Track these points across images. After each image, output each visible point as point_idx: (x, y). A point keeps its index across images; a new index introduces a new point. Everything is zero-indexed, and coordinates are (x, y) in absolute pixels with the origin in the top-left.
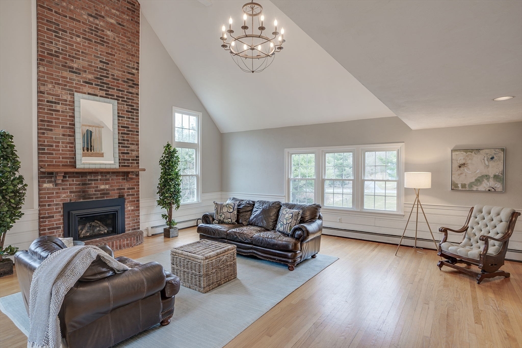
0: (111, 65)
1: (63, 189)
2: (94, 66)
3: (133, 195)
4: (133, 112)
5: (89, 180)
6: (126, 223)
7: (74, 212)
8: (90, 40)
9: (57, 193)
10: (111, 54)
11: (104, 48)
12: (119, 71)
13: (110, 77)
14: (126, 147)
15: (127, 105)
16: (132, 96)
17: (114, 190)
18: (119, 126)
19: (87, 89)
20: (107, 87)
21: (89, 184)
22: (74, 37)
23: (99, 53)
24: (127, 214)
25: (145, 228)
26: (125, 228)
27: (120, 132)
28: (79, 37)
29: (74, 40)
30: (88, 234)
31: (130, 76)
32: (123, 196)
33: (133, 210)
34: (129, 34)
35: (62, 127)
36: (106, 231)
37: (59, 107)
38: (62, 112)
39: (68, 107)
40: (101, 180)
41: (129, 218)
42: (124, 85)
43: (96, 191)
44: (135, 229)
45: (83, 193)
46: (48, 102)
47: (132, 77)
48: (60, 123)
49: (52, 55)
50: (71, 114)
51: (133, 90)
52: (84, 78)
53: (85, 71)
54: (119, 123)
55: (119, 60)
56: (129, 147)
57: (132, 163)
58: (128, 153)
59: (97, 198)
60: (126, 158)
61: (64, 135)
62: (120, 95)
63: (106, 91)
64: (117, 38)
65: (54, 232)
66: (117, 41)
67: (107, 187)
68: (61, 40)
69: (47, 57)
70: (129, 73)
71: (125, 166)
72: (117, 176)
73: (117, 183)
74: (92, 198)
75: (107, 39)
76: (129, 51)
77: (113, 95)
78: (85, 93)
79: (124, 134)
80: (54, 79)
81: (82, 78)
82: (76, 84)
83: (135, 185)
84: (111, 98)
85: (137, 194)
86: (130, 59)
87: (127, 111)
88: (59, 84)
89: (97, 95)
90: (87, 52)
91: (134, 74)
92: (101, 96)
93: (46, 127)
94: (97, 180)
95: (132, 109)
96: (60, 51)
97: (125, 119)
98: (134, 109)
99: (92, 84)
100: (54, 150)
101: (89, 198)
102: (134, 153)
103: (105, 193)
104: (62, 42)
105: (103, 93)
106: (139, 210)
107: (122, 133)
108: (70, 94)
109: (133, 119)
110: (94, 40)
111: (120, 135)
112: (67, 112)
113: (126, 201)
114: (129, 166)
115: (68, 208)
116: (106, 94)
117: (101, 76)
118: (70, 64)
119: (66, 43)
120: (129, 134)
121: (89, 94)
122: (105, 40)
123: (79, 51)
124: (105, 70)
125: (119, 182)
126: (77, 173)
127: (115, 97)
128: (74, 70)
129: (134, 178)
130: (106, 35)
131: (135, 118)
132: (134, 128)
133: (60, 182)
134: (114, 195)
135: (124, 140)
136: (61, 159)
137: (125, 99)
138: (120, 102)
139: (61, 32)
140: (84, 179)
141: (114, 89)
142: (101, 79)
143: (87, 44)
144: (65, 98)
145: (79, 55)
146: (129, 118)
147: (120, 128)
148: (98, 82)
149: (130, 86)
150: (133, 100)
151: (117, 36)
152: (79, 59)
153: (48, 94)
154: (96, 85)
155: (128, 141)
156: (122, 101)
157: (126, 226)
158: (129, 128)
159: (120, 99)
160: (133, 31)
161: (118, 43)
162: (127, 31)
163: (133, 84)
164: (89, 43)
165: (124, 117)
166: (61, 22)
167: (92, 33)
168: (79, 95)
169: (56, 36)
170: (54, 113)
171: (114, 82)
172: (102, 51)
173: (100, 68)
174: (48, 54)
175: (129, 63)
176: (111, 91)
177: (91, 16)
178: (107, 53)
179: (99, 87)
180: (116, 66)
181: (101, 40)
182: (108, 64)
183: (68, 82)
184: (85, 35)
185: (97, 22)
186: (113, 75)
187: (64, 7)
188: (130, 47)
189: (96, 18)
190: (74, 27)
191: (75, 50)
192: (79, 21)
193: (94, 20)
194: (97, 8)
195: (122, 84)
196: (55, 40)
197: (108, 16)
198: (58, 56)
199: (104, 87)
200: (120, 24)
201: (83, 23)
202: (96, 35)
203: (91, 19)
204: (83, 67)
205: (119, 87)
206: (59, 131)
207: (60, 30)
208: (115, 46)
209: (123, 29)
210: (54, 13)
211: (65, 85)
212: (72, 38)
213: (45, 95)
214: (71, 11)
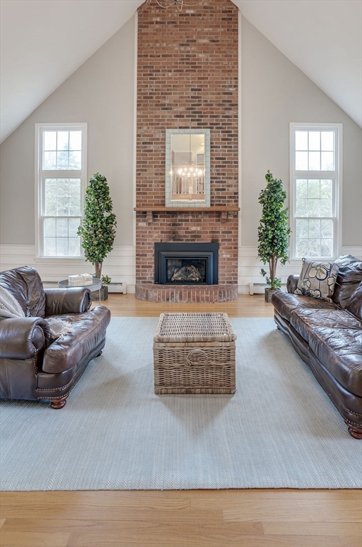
0: (204, 90)
1: (155, 229)
2: (185, 97)
3: (230, 240)
4: (231, 140)
5: (180, 220)
6: (220, 273)
7: (163, 253)
8: (181, 71)
9: (150, 232)
10: (203, 78)
11: (196, 75)
12: (213, 94)
13: (203, 103)
14: (222, 182)
15: (222, 132)
16: (228, 121)
17: (207, 232)
18: (211, 159)
19: (179, 123)
20: (199, 116)
21: (180, 225)
22: (166, 73)
23: (191, 81)
24: (222, 263)
25: (246, 283)
26: (217, 279)
27: (215, 165)
28: (170, 71)
29: (166, 76)
30: (180, 279)
31: (226, 97)
32: (217, 240)
33: (229, 259)
34: (224, 48)
35: (155, 166)
36: (198, 279)
37: (152, 147)
38: (155, 151)
39: (160, 145)
40: (191, 220)
41: (224, 267)
42: (219, 109)
43: (186, 232)
44: (231, 282)
45: (174, 235)
46: (143, 143)
47: (228, 97)
48: (153, 162)
49: (147, 98)
50: (162, 152)
51: (231, 113)
52: (176, 112)
53: (177, 105)
54: (211, 155)
55: (213, 82)
56: (225, 182)
57: (228, 201)
58: (224, 190)
59: (188, 240)
60: (221, 195)
61: (156, 174)
62: (215, 122)
63: (198, 120)
64: (210, 58)
65: (146, 271)
66: (210, 61)
67: (199, 228)
68: (154, 81)
69: (143, 101)
70: (225, 94)
71: (220, 205)
72: (210, 217)
73: (210, 224)
74: (182, 240)
75: (198, 63)
76: (224, 67)
77: (206, 124)
78: (176, 128)
79: (220, 166)
80: (148, 120)
81: (173, 112)
82: (168, 120)
83: (233, 228)
84: (204, 128)
85: (234, 240)
86: (227, 76)
87: (223, 139)
88: (152, 124)
89: (188, 128)
90: (178, 84)
91: (231, 94)
92: (192, 128)
93: (141, 168)
94: (188, 221)
95: (229, 136)
96: (154, 91)
97: (221, 149)
98: (231, 136)
99: (183, 116)
100: (148, 190)
101: (179, 240)
102: (232, 190)
103: (196, 235)
104: (156, 83)
105: (195, 124)
106: (237, 260)
107: (216, 166)
108: (162, 132)
109: (231, 147)
110: (185, 70)
111: (214, 168)
112: (159, 151)
113: (221, 247)
114: (225, 205)
115: (159, 247)
116: (198, 124)
117: (192, 105)
118: (162, 101)
119: (159, 82)
120: (225, 166)
121: (180, 128)
122: (197, 65)
123: (170, 86)
124: (197, 97)
125: (213, 224)
126: (168, 212)
127: (209, 126)
128: (166, 107)
129: (231, 220)
130: (198, 59)
131: (233, 145)
132: (232, 158)
133: (151, 221)
134: (207, 239)
135: (218, 174)
136: (153, 199)
137: (221, 126)
138: (214, 130)
139: (154, 73)
140: (174, 219)
141: (207, 116)
142: (192, 109)
143: (178, 76)
144: (157, 137)
145: (171, 90)
146: (226, 147)
147: (215, 160)
148: (189, 113)
149: (226, 109)
150: (231, 124)
151: (210, 56)
152: (170, 94)
153: (144, 136)
154: (187, 116)
155: (224, 174)
156: (217, 128)
157: (219, 277)
158: (225, 159)
159: (215, 126)
160: (230, 42)
161: (211, 63)
162: (222, 45)
163: (231, 105)
164: (180, 75)
165: (219, 147)
166: (155, 63)
167: (183, 63)
168: (170, 130)
169: (150, 78)
170: (148, 153)
171: (207, 109)
172: (193, 78)
173: (192, 97)
174: (144, 98)
175: (225, 82)
176: (203, 120)
177: (183, 45)
178: (199, 78)
179: (190, 118)
180: (210, 90)
181: (192, 67)
182: (200, 90)
183: (160, 120)
184: (177, 67)
185: (188, 48)
186: (206, 101)
187: (157, 48)
188: (226, 62)
189: (188, 45)
190: (167, 63)
191: (166, 86)
192: (171, 56)
193: (185, 48)
194: (189, 34)
195: (216, 109)
196: (150, 82)
197: (200, 38)
198: (152, 98)
199: (195, 117)
200: (213, 41)
201: (175, 56)
202: (187, 63)
203: (182, 48)
204: (175, 101)
205: (213, 113)
206: (152, 170)
207: (154, 71)
208: (208, 67)
209: (217, 45)
210: (149, 58)
211: (158, 124)
212: (164, 75)
213: (142, 137)
214: (163, 48)
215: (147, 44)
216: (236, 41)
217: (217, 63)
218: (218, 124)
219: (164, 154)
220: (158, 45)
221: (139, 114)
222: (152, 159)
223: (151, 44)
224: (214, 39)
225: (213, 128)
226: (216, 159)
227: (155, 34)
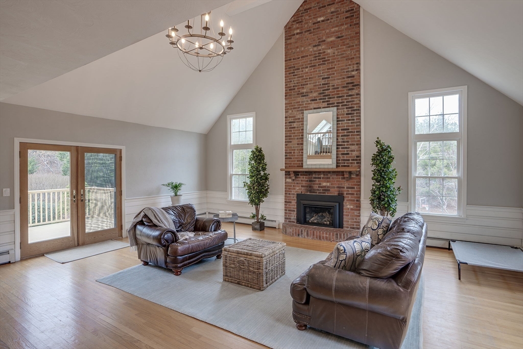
0: (332, 77)
1: (297, 183)
2: (318, 85)
3: (353, 194)
4: (353, 114)
5: (314, 178)
6: (345, 220)
7: (302, 202)
8: (315, 66)
9: (294, 186)
10: (331, 68)
11: (325, 67)
12: (339, 79)
13: (331, 88)
14: (346, 148)
15: (347, 108)
16: (351, 98)
17: (334, 187)
18: (337, 130)
19: (313, 105)
20: (328, 98)
21: (314, 181)
22: (304, 70)
23: (322, 72)
24: (346, 212)
28: (307, 67)
29: (304, 72)
30: (315, 221)
31: (350, 80)
32: (343, 194)
33: (352, 209)
34: (348, 40)
35: (297, 139)
36: (328, 223)
37: (295, 125)
38: (297, 127)
39: (300, 123)
40: (323, 178)
41: (348, 215)
43: (319, 187)
44: (353, 228)
45: (310, 188)
46: (289, 123)
47: (351, 80)
48: (296, 136)
49: (291, 90)
51: (354, 92)
52: (312, 97)
53: (312, 92)
54: (337, 127)
55: (338, 70)
56: (349, 148)
57: (352, 163)
58: (348, 154)
59: (320, 193)
60: (345, 158)
61: (298, 144)
62: (340, 101)
63: (327, 101)
64: (336, 52)
65: (291, 213)
66: (336, 54)
67: (328, 184)
68: (296, 77)
69: (289, 93)
70: (348, 77)
71: (345, 166)
72: (337, 175)
73: (337, 181)
74: (316, 193)
75: (327, 57)
76: (348, 56)
77: (333, 104)
78: (311, 109)
79: (344, 136)
80: (292, 106)
81: (309, 98)
82: (306, 104)
83: (356, 185)
84: (332, 107)
85: (357, 194)
86: (350, 63)
87: (347, 114)
88: (295, 108)
89: (320, 108)
90: (313, 76)
91: (353, 76)
92: (323, 108)
93: (288, 140)
94: (320, 178)
95: (352, 111)
96: (296, 84)
97: (345, 122)
98: (355, 110)
99: (316, 100)
100: (292, 155)
101: (314, 192)
102: (355, 154)
103: (326, 189)
104: (297, 78)
105: (325, 104)
106: (360, 210)
107: (342, 136)
108: (302, 113)
109: (354, 120)
110: (317, 64)
111: (340, 137)
112: (300, 127)
113: (346, 199)
114: (349, 166)
115: (300, 197)
116: (328, 104)
117: (323, 90)
118: (302, 91)
119: (299, 77)
120: (349, 135)
121: (314, 109)
122: (326, 59)
123: (307, 79)
124: (327, 84)
125: (339, 181)
126: (306, 172)
127: (336, 104)
128: (304, 94)
129: (354, 178)
130: (327, 54)
131: (355, 118)
132: (355, 129)
133: (294, 178)
134: (334, 192)
135: (344, 142)
136: (296, 162)
137: (345, 103)
140: (310, 176)
141: (334, 98)
142: (323, 93)
143: (312, 70)
144: (299, 117)
145: (307, 81)
146: (349, 120)
147: (340, 131)
148: (321, 96)
149: (349, 90)
150: (354, 101)
151: (337, 50)
152: (307, 84)
153: (290, 117)
154: (319, 99)
155: (348, 142)
156: (342, 106)
157: (344, 223)
158: (349, 129)
159: (340, 105)
160: (352, 35)
161: (337, 55)
162: (346, 39)
163: (353, 86)
164: (314, 69)
165: (344, 121)
166: (296, 64)
167: (316, 60)
168: (307, 111)
169: (293, 75)
170: (292, 129)
171: (334, 92)
172: (324, 70)
173: (323, 84)
174: (290, 90)
175: (348, 68)
176: (332, 101)
177: (315, 46)
178: (328, 69)
179: (322, 101)
180: (336, 76)
181: (323, 61)
182: (329, 78)
183: (300, 105)
184: (311, 63)
185: (320, 48)
186: (334, 86)
187: (298, 52)
188: (349, 52)
189: (319, 45)
190: (304, 62)
191: (304, 79)
192: (307, 56)
193: (317, 48)
194: (320, 36)
195: (342, 91)
196: (293, 78)
197: (329, 37)
198: (294, 89)
199: (325, 100)
200: (339, 37)
201: (310, 55)
202: (319, 59)
203: (315, 49)
204: (310, 89)
205: (339, 94)
206: (295, 142)
207: (296, 70)
208: (335, 59)
209: (341, 40)
210: (292, 61)
211: (299, 108)
212: (302, 71)
213: (288, 119)
214: (302, 52)
215: (291, 51)
216: (358, 33)
217: (342, 54)
218: (343, 102)
219: (303, 129)
220: (298, 50)
221: (286, 102)
222: (295, 133)
223: (294, 51)
224: (339, 36)
225: (339, 106)
226: (342, 130)
227: (296, 42)
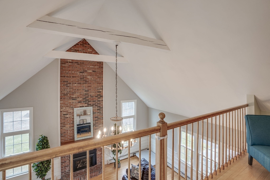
0: (90, 91)
2: (82, 94)
4: (100, 109)
6: (97, 160)
10: (90, 86)
11: (86, 85)
12: (94, 92)
13: (89, 96)
15: (97, 107)
16: (99, 102)
18: (93, 118)
19: (79, 105)
20: (88, 102)
22: (74, 84)
23: (84, 87)
24: (98, 156)
25: (107, 160)
26: (96, 162)
27: (94, 120)
28: (76, 83)
29: (74, 85)
30: (81, 167)
31: (99, 93)
32: (96, 149)
33: (100, 154)
34: (98, 74)
35: (69, 124)
37: (68, 116)
38: (69, 117)
39: (71, 115)
41: (98, 158)
42: (96, 98)
46: (64, 115)
47: (99, 94)
48: (68, 122)
49: (65, 95)
50: (73, 118)
51: (100, 99)
52: (78, 100)
53: (79, 97)
54: (93, 116)
55: (93, 88)
56: (98, 126)
61: (70, 127)
62: (94, 103)
63: (87, 103)
64: (92, 78)
65: (66, 168)
68: (68, 88)
69: (63, 97)
70: (98, 92)
75: (88, 80)
76: (98, 82)
77: (91, 104)
78: (78, 107)
79: (96, 120)
80: (66, 105)
81: (77, 101)
82: (75, 104)
84: (90, 106)
86: (99, 85)
87: (97, 110)
88: (68, 106)
89: (83, 107)
90: (79, 89)
91: (100, 92)
92: (85, 106)
93: (63, 125)
95: (100, 108)
96: (68, 92)
97: (97, 113)
98: (101, 108)
99: (81, 102)
100: (66, 134)
104: (69, 88)
105: (86, 105)
107: (95, 120)
108: (72, 109)
109: (100, 112)
110: (82, 83)
111: (94, 121)
112: (71, 117)
116: (88, 105)
117: (85, 97)
118: (72, 96)
119: (71, 88)
120: (98, 120)
121: (80, 107)
122: (87, 81)
123: (76, 90)
124: (87, 94)
127: (92, 105)
128: (74, 98)
130: (88, 79)
131: (101, 112)
132: (101, 117)
136: (69, 137)
138: (94, 106)
139: (68, 84)
141: (91, 101)
142: (85, 99)
143: (79, 85)
144: (70, 111)
145: (76, 91)
146: (98, 113)
147: (94, 118)
148: (84, 100)
149: (99, 98)
150: (101, 104)
151: (93, 77)
152: (76, 93)
153: (64, 112)
154: (83, 102)
155: (98, 123)
156: (95, 106)
158: (98, 117)
159: (94, 105)
160: (100, 72)
161: (93, 80)
162: (97, 73)
163: (100, 96)
164: (80, 85)
165: (96, 113)
166: (69, 80)
167: (81, 80)
168: (76, 109)
169: (67, 87)
170: (66, 119)
171: (91, 98)
172: (86, 86)
173: (85, 94)
174: (64, 95)
175: (98, 88)
176: (90, 103)
177: (81, 72)
178: (88, 86)
179: (84, 103)
180: (92, 91)
181: (85, 82)
182: (88, 91)
183: (71, 104)
184: (79, 82)
185: (84, 74)
186: (91, 95)
187: (70, 73)
188: (98, 80)
189: (83, 73)
190: (74, 80)
191: (74, 90)
192: (76, 77)
193: (82, 74)
194: (84, 68)
195: (95, 98)
196: (66, 88)
197: (89, 70)
198: (67, 95)
200: (94, 71)
201: (78, 77)
202: (83, 80)
203: (81, 74)
204: (78, 96)
205: (93, 100)
206: (68, 126)
207: (68, 83)
208: (92, 82)
209: (95, 73)
210: (66, 77)
211: (70, 106)
212: (73, 85)
213: (63, 112)
214: (73, 74)
215: (65, 72)
216: (102, 72)
217: (95, 80)
218: (96, 104)
219: (74, 118)
220: (70, 72)
221: (61, 102)
222: (68, 121)
223: (67, 72)
224: (94, 70)
225: (93, 106)
226: (95, 117)
227: (69, 67)
